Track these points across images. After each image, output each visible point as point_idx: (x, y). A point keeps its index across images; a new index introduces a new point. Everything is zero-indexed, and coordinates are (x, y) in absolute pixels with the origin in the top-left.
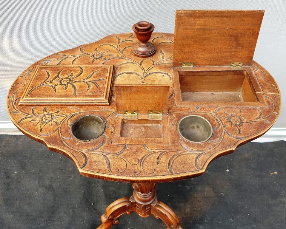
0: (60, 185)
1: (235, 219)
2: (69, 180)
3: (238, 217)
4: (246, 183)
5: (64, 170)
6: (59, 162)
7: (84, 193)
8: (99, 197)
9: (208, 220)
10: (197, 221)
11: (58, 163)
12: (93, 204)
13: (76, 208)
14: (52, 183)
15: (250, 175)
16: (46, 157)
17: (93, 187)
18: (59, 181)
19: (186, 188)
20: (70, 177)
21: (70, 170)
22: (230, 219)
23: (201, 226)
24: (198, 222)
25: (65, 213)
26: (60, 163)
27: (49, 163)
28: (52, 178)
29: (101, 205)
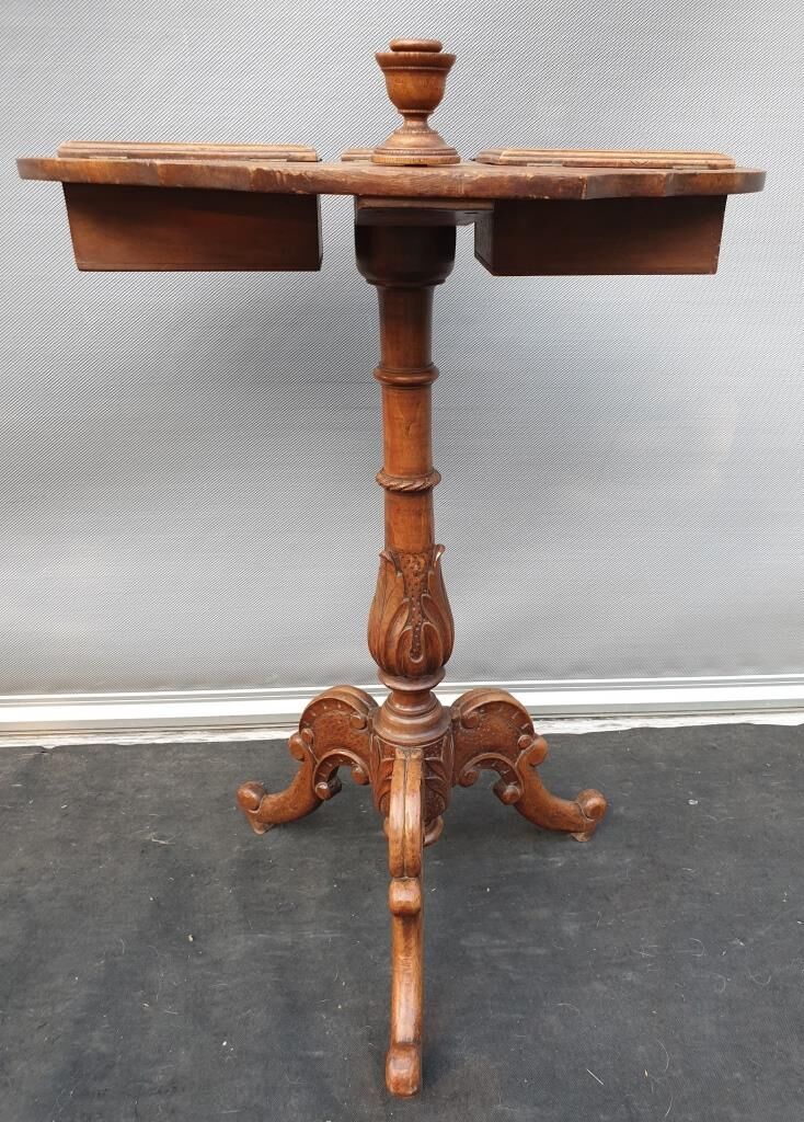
0: (57, 891)
1: (751, 940)
2: (93, 870)
3: (762, 933)
4: (765, 833)
5: (74, 845)
6: (55, 821)
7: (157, 903)
8: (217, 915)
9: (651, 951)
10: (610, 958)
11: (53, 825)
12: (191, 939)
13: (120, 954)
14: (22, 884)
15: (773, 810)
16: (5, 810)
17: (191, 886)
18: (53, 879)
19: (553, 862)
20: (100, 863)
21: (98, 842)
22: (734, 942)
23: (630, 974)
24: (614, 961)
25: (72, 974)
26: (58, 823)
27: (16, 828)
28: (23, 869)
29: (226, 936)
